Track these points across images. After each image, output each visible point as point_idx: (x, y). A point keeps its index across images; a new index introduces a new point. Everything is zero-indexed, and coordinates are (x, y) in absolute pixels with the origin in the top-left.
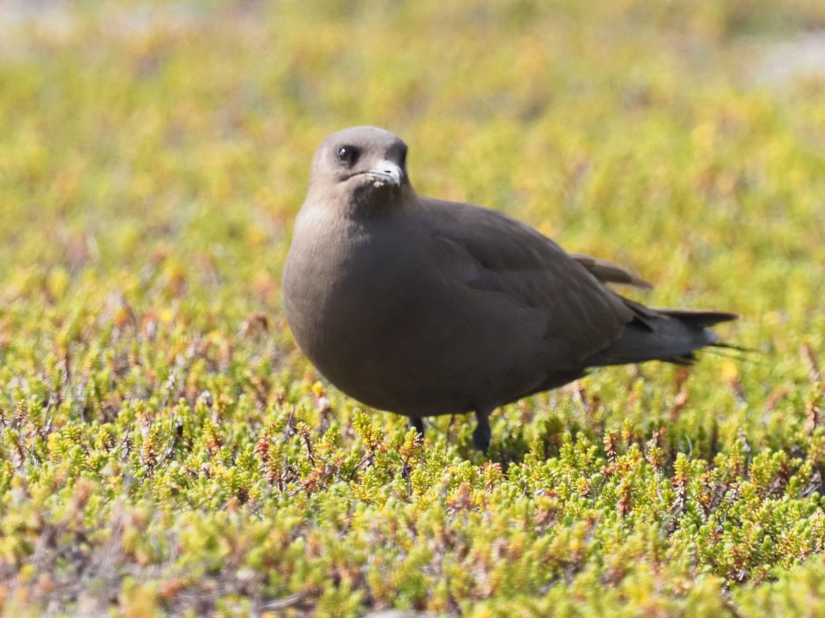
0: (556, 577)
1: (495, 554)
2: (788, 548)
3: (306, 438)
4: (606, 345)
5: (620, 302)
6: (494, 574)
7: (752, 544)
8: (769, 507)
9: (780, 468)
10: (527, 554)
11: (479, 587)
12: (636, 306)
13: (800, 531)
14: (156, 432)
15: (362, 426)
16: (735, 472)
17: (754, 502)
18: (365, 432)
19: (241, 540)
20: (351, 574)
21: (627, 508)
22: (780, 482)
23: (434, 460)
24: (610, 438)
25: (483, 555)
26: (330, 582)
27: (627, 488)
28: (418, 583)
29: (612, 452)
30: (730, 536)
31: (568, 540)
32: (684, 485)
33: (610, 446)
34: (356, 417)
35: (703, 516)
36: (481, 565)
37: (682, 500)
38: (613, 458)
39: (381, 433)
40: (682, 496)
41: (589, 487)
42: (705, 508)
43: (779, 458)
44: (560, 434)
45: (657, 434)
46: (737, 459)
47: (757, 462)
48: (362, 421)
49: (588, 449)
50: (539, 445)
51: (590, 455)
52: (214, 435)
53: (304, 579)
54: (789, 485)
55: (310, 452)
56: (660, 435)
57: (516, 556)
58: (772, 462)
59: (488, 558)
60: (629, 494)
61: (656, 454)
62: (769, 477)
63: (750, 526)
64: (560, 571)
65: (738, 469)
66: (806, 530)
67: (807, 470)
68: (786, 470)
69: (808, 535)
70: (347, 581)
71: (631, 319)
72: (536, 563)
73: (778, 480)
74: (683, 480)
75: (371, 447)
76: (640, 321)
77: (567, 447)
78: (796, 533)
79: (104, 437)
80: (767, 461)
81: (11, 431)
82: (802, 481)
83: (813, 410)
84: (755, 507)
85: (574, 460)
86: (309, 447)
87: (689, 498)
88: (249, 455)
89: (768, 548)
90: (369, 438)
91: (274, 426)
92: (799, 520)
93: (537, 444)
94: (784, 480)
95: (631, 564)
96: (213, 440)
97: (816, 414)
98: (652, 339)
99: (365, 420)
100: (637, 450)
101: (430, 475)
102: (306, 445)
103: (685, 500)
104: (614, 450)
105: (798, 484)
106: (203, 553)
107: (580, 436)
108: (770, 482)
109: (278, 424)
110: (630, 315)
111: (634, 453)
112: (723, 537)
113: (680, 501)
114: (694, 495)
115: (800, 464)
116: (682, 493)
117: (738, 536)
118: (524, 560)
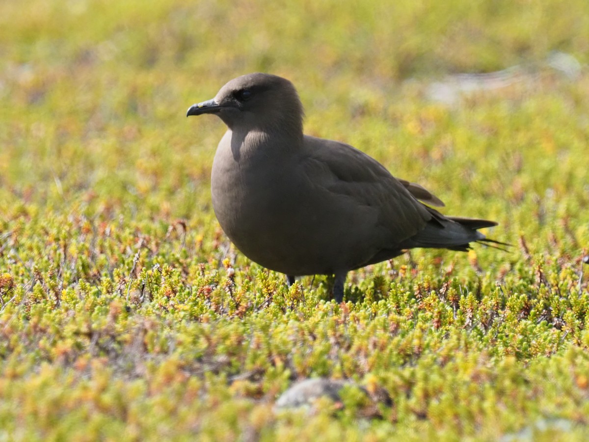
0: (405, 362)
1: (370, 347)
2: (538, 350)
3: (229, 288)
4: (414, 233)
5: (424, 208)
6: (371, 359)
7: (516, 347)
8: (525, 325)
9: (524, 305)
10: (390, 347)
11: (361, 367)
12: (434, 212)
13: (545, 340)
14: (138, 284)
15: (262, 280)
16: (496, 308)
17: (515, 323)
18: (265, 284)
19: (214, 338)
20: (282, 360)
21: (439, 325)
22: (524, 314)
23: (311, 300)
24: (418, 287)
25: (364, 348)
26: (269, 365)
27: (439, 313)
28: (324, 364)
29: (419, 296)
30: (502, 343)
31: (413, 339)
32: (472, 312)
33: (418, 291)
34: (259, 275)
35: (484, 331)
36: (362, 354)
37: (471, 321)
38: (420, 299)
39: (276, 284)
40: (470, 318)
41: (413, 313)
42: (485, 326)
43: (523, 298)
44: (383, 287)
45: (446, 285)
46: (497, 300)
47: (511, 300)
48: (263, 277)
49: (404, 294)
50: (372, 292)
51: (406, 298)
52: (172, 287)
53: (254, 362)
54: (530, 315)
55: (232, 297)
56: (448, 285)
57: (383, 348)
58: (519, 301)
59: (367, 349)
60: (440, 316)
61: (453, 294)
62: (518, 310)
63: (514, 336)
64: (407, 359)
65: (497, 306)
66: (549, 338)
67: (540, 306)
68: (528, 306)
69: (550, 342)
70: (279, 364)
71: (430, 218)
72: (395, 353)
73: (523, 313)
74: (471, 309)
75: (268, 293)
76: (436, 221)
77: (393, 292)
78: (542, 340)
79: (107, 286)
80: (516, 300)
81: (51, 282)
82: (538, 313)
83: (539, 271)
84: (515, 325)
85: (398, 300)
86: (231, 293)
87: (475, 320)
88: (194, 299)
89: (526, 349)
90: (267, 288)
91: (208, 281)
92: (543, 333)
93: (370, 291)
94: (526, 313)
95: (452, 353)
96: (171, 290)
97: (541, 273)
98: (443, 233)
99: (264, 277)
100: (435, 295)
101: (309, 310)
102: (229, 293)
103: (473, 321)
104: (421, 295)
105: (535, 315)
106: (191, 347)
107: (399, 286)
108: (518, 313)
109: (210, 279)
110: (430, 217)
111: (433, 297)
112: (497, 343)
113: (470, 322)
114: (478, 318)
115: (536, 303)
116: (471, 316)
117: (507, 343)
118: (387, 351)
